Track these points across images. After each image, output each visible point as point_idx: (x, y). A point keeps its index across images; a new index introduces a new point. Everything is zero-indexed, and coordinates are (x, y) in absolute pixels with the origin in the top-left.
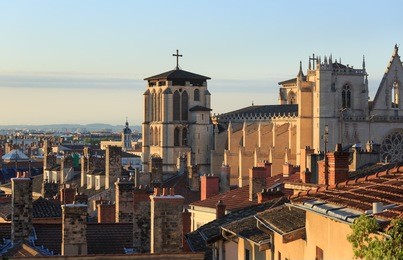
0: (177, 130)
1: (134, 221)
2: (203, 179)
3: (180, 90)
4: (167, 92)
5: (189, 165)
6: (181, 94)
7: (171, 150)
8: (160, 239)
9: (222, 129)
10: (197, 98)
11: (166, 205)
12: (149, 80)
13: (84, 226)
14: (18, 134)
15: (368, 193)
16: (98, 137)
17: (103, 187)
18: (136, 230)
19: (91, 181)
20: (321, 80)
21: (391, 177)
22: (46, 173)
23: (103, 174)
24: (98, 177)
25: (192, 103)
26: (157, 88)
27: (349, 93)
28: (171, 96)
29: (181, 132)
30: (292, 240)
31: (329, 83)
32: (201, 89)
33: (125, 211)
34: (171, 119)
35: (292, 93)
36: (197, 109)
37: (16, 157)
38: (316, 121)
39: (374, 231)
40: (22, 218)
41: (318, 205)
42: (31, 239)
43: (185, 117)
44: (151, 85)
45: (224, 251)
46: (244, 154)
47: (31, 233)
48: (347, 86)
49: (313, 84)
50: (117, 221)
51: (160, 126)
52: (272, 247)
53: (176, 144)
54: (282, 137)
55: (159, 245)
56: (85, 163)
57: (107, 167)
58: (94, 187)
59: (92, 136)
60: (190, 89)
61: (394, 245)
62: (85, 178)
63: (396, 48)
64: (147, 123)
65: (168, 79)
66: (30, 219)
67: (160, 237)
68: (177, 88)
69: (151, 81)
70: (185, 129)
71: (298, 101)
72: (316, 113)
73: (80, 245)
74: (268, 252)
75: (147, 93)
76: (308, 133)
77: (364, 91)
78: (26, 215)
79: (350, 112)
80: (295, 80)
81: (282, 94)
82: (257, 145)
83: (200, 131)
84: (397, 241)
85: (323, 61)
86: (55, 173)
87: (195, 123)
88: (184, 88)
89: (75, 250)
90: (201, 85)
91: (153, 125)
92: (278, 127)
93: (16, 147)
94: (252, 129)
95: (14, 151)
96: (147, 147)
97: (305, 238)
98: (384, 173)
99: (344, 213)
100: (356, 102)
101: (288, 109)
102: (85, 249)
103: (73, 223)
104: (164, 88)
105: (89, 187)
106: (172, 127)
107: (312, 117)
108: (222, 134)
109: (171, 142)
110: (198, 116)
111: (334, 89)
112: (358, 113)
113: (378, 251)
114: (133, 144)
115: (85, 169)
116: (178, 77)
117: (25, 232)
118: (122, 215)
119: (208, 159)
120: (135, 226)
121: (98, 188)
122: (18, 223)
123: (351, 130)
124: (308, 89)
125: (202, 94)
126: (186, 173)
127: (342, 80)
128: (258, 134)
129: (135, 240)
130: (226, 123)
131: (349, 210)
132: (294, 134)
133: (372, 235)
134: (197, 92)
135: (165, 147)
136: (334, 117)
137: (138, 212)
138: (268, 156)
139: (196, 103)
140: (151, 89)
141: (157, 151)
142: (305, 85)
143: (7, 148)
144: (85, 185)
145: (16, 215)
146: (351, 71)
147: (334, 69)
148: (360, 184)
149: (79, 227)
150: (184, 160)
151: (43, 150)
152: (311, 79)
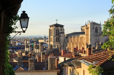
0: (57, 38)
1: (45, 62)
2: (62, 50)
4: (54, 29)
5: (59, 47)
7: (55, 43)
8: (51, 67)
9: (67, 38)
10: (61, 30)
11: (52, 59)
12: (50, 26)
13: (34, 64)
14: (19, 38)
15: (94, 59)
16: (38, 39)
17: (39, 52)
18: (46, 64)
19: (36, 51)
20: (90, 26)
21: (99, 55)
22: (26, 49)
23: (39, 49)
24: (38, 50)
25: (60, 32)
26: (52, 28)
27: (97, 30)
28: (55, 30)
30: (78, 68)
31: (92, 27)
32: (62, 28)
33: (43, 59)
34: (55, 35)
35: (84, 29)
36: (61, 33)
37: (19, 44)
38: (89, 36)
39: (93, 68)
40: (20, 61)
41: (83, 61)
42: (22, 66)
43: (59, 35)
44: (50, 27)
45: (65, 69)
46: (72, 44)
47: (22, 64)
48: (96, 28)
49: (88, 27)
50: (41, 61)
51: (53, 37)
52: (75, 69)
53: (56, 41)
54: (81, 40)
55: (50, 68)
56: (35, 46)
57: (40, 47)
58: (37, 52)
59: (37, 39)
60: (59, 28)
61: (97, 71)
62: (35, 50)
63: (108, 19)
64: (50, 36)
65: (54, 26)
66: (22, 61)
67: (50, 66)
68: (57, 28)
69: (51, 26)
70: (58, 38)
71: (85, 31)
72: (89, 34)
73: (33, 68)
74: (74, 69)
75: (50, 29)
76: (87, 39)
77: (101, 29)
78: (21, 60)
79: (97, 34)
80: (84, 26)
81: (82, 29)
82: (75, 42)
83: (62, 38)
84: (97, 70)
85: (91, 22)
86: (28, 49)
87: (61, 36)
88: (58, 28)
89: (32, 69)
90: (62, 27)
91: (51, 37)
92: (80, 37)
93: (19, 42)
94: (74, 38)
95: (18, 43)
96: (50, 42)
97: (81, 68)
98: (98, 54)
99: (88, 63)
100: (99, 31)
101: (83, 33)
102: (34, 68)
103: (31, 63)
104: (53, 28)
105: (36, 52)
106: (55, 37)
107: (88, 35)
109: (55, 41)
110: (62, 35)
111: (93, 29)
112: (99, 34)
113: (93, 72)
114: (47, 40)
115: (35, 48)
116: (57, 25)
117: (21, 64)
118: (43, 60)
119: (64, 45)
120: (45, 63)
121: (38, 52)
122: (19, 62)
123: (97, 38)
124: (87, 28)
125: (62, 29)
126: (58, 49)
127: (95, 26)
128: (76, 39)
129: (45, 66)
130: (68, 36)
131: (89, 63)
132: (84, 39)
133: (92, 69)
134: (61, 29)
135: (54, 42)
136: (93, 35)
137: (46, 60)
138: (78, 44)
139: (61, 32)
140: (50, 28)
141: (52, 43)
142: (87, 27)
143: (17, 42)
144: (35, 52)
145: (19, 60)
146: (98, 24)
147: (93, 24)
148: (93, 56)
149: (33, 63)
150: (58, 46)
151: (25, 42)
152: (88, 26)
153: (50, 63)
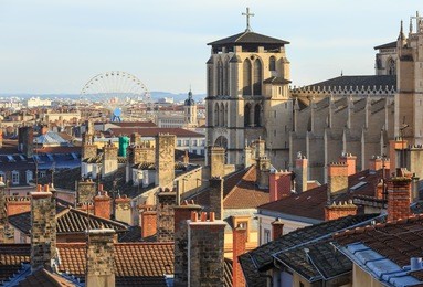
0: (248, 107)
3: (252, 58)
6: (252, 62)
7: (240, 132)
8: (198, 272)
10: (272, 67)
12: (213, 45)
13: (111, 255)
18: (177, 253)
25: (267, 74)
26: (223, 54)
28: (240, 66)
29: (253, 110)
32: (278, 56)
34: (240, 94)
35: (391, 60)
36: (272, 81)
38: (418, 97)
40: (42, 239)
42: (55, 263)
43: (258, 91)
44: (216, 50)
46: (331, 137)
47: (54, 256)
51: (227, 102)
53: (247, 124)
54: (376, 116)
60: (264, 55)
62: (130, 173)
64: (210, 98)
65: (236, 44)
67: (198, 270)
68: (248, 55)
69: (216, 47)
70: (257, 107)
72: (418, 87)
73: (106, 277)
75: (210, 62)
78: (47, 236)
81: (379, 61)
82: (346, 126)
83: (277, 109)
87: (269, 98)
88: (257, 55)
90: (278, 51)
91: (218, 101)
92: (372, 104)
94: (341, 105)
96: (212, 128)
97: (352, 283)
103: (98, 252)
104: (231, 55)
106: (242, 104)
107: (412, 93)
108: (304, 112)
109: (240, 122)
110: (274, 89)
118: (163, 232)
119: (287, 143)
121: (146, 185)
122: (38, 246)
124: (409, 58)
125: (278, 62)
130: (309, 99)
132: (391, 113)
134: (272, 59)
135: (233, 128)
137: (179, 232)
139: (272, 74)
140: (216, 56)
141: (224, 134)
144: (130, 181)
145: (36, 237)
149: (105, 255)
152: (412, 45)
153: (197, 250)
